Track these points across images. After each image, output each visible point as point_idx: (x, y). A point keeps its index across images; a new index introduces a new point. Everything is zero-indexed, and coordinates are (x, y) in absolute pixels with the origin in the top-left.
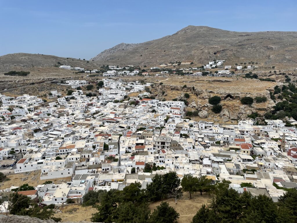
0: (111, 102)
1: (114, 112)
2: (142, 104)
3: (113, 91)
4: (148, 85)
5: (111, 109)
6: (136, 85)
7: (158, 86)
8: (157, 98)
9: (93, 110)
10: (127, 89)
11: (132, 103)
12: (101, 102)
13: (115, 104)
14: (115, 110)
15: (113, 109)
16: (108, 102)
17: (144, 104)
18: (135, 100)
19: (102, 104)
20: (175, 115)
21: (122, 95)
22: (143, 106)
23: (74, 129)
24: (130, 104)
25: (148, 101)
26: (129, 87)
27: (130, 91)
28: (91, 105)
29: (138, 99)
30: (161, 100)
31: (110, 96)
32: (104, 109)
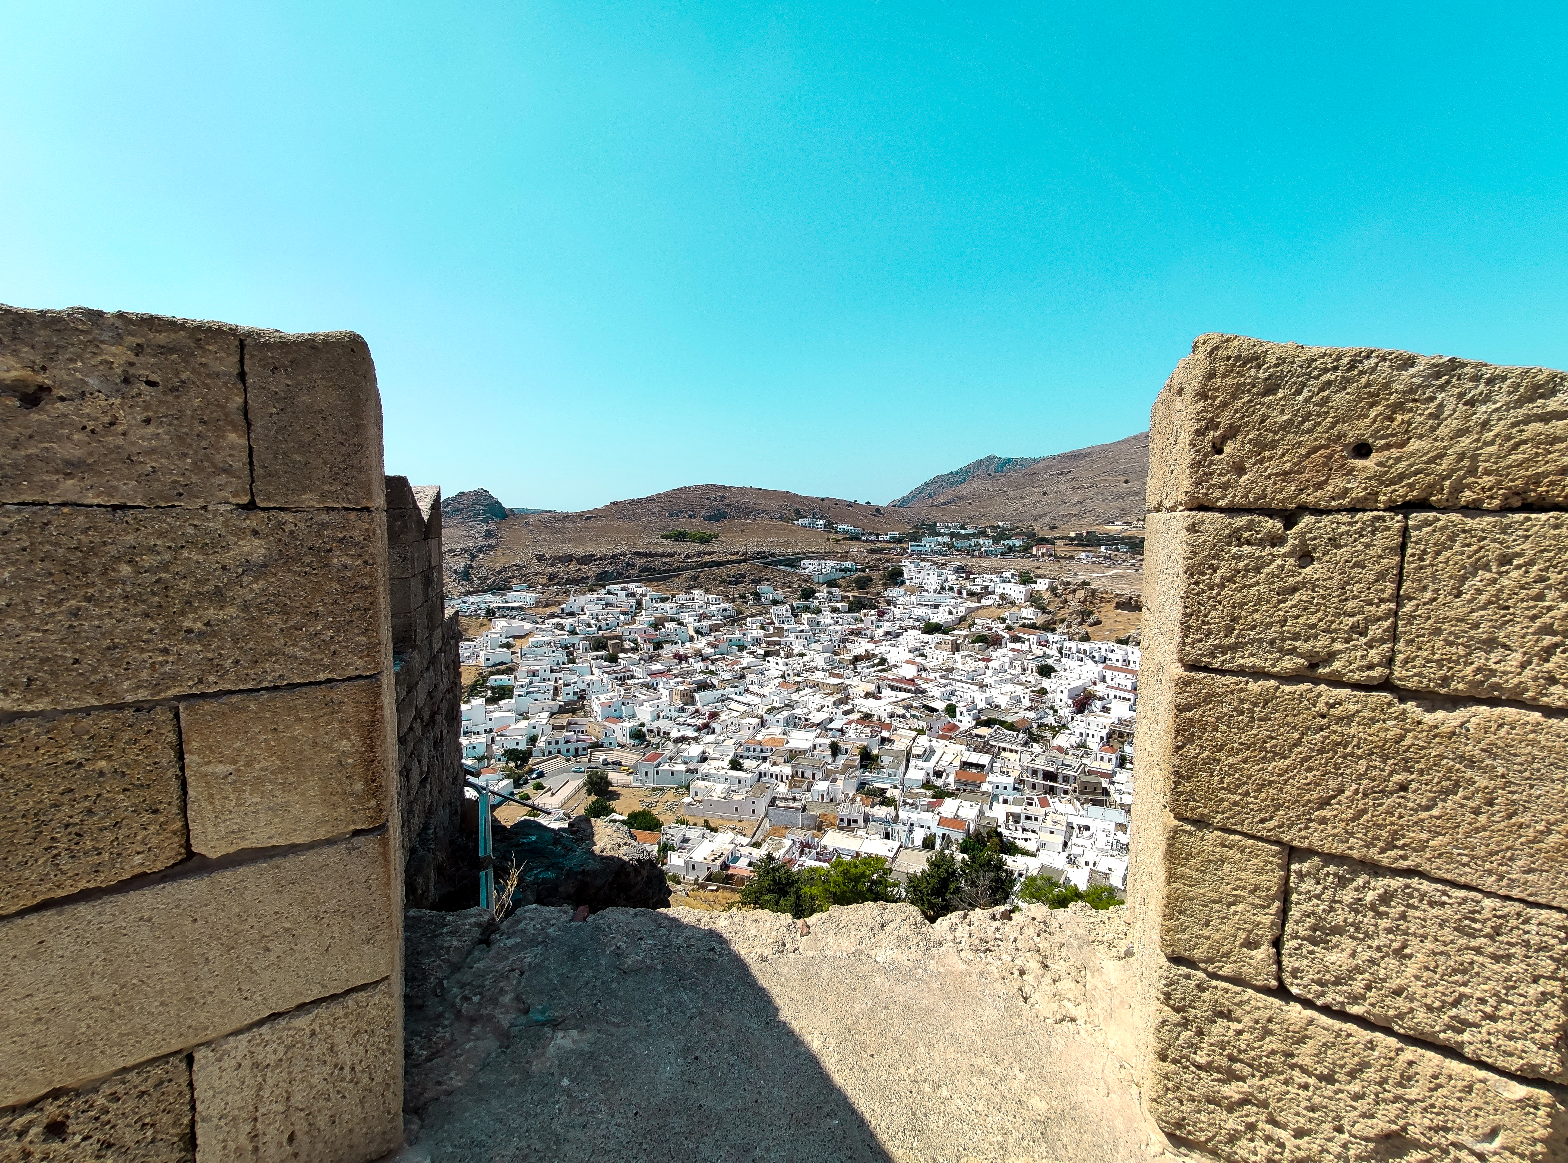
0: (916, 628)
1: (919, 659)
2: (1011, 645)
3: (928, 598)
4: (1042, 585)
5: (910, 652)
6: (1004, 582)
7: (1074, 591)
8: (1061, 630)
9: (860, 647)
10: (971, 594)
11: (982, 639)
12: (887, 626)
13: (927, 637)
14: (922, 655)
15: (916, 650)
16: (905, 629)
17: (1017, 646)
18: (990, 629)
19: (888, 633)
20: (1112, 693)
21: (954, 611)
22: (1012, 650)
23: (795, 697)
24: (974, 642)
25: (1031, 637)
26: (978, 589)
27: (979, 602)
28: (858, 633)
29: (999, 628)
30: (1077, 637)
31: (918, 612)
32: (892, 649)
